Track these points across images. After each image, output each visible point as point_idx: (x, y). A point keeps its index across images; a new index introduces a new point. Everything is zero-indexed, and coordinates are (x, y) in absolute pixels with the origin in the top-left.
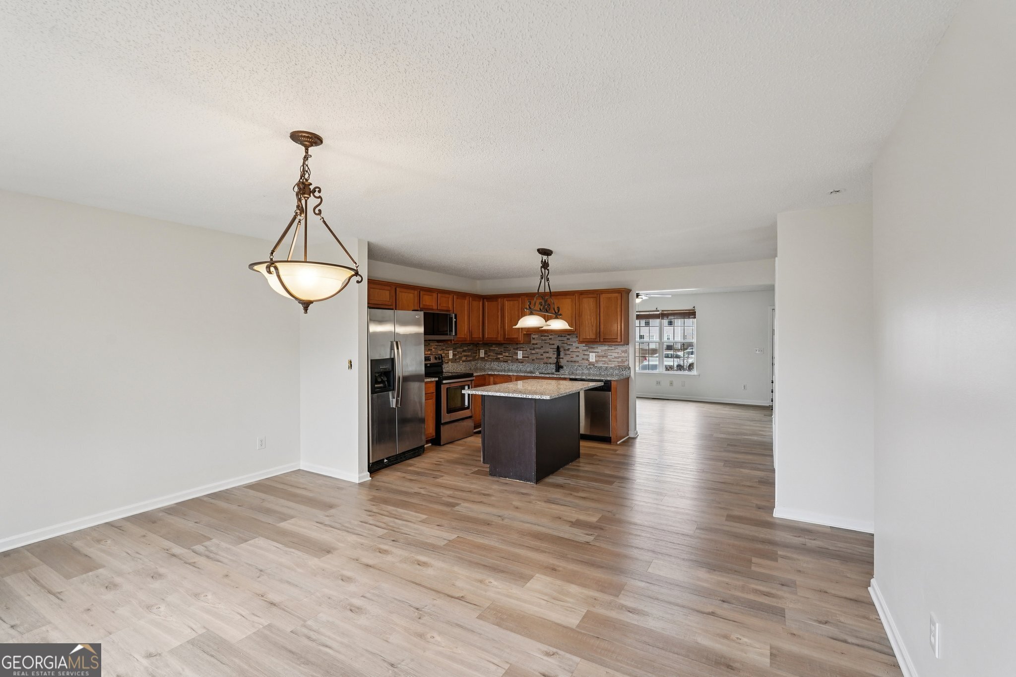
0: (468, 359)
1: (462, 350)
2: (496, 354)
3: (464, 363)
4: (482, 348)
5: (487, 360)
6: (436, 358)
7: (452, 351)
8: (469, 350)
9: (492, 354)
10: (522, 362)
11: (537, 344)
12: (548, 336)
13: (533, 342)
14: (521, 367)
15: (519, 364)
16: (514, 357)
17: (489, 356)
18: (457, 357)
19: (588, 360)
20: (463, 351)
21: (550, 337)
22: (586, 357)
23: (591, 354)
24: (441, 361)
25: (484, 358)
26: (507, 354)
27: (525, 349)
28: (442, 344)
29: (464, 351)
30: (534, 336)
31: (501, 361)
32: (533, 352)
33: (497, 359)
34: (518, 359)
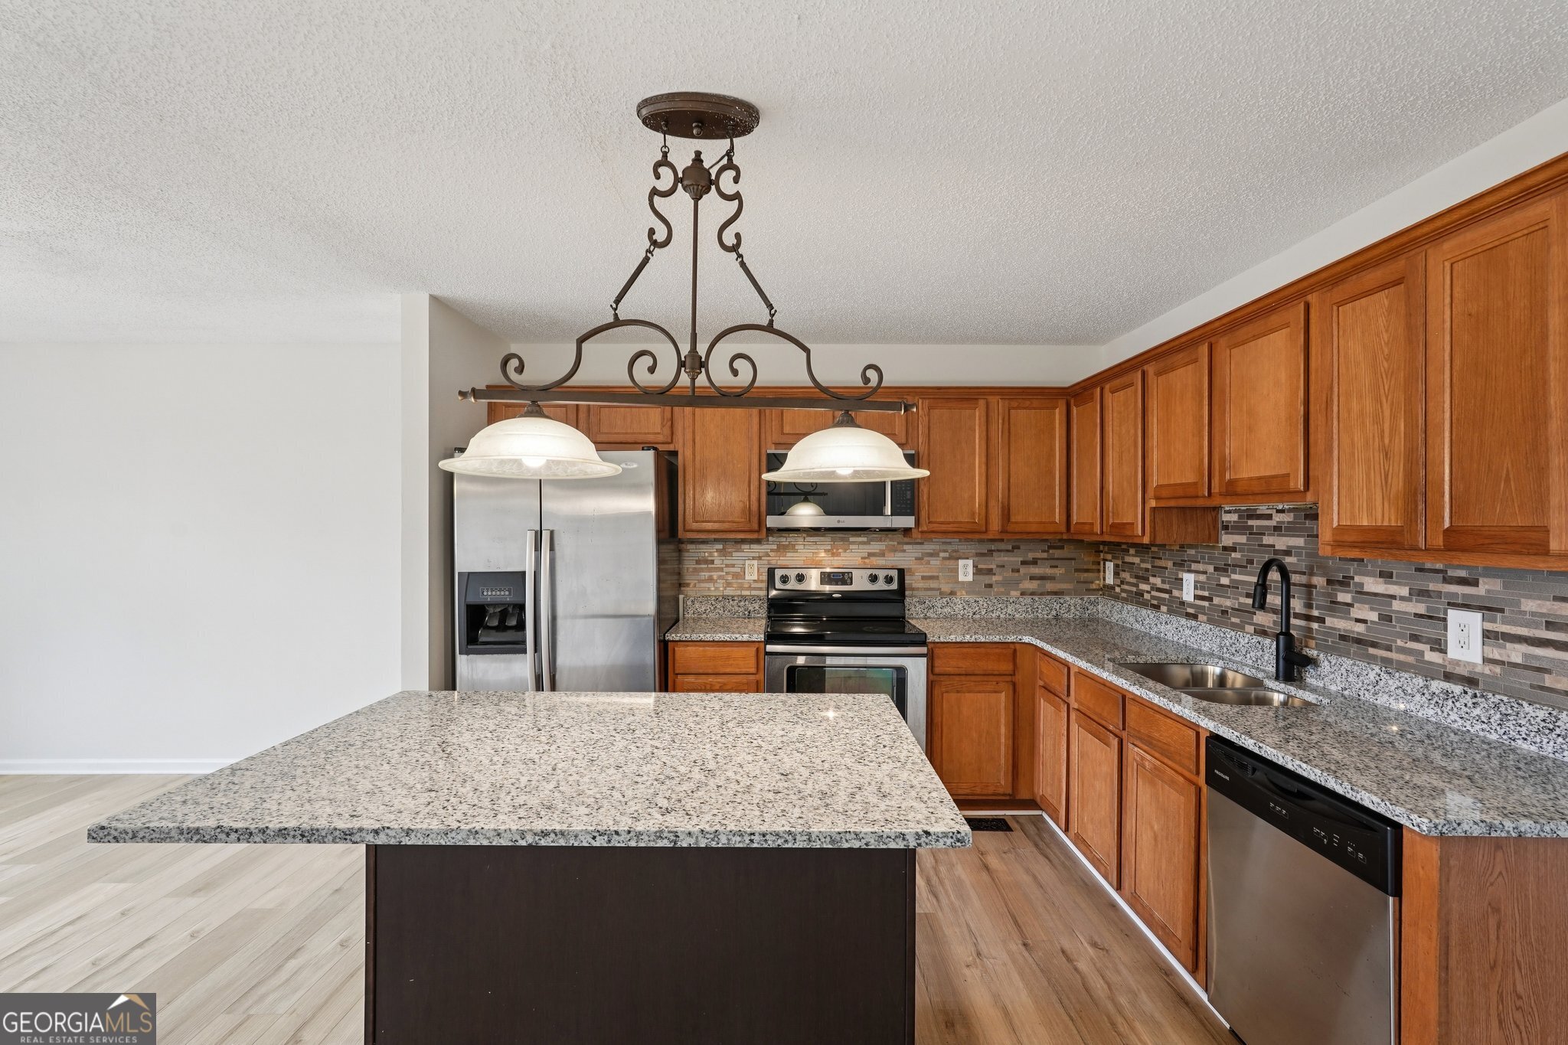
0: (1050, 586)
1: (1021, 559)
2: (1137, 577)
3: (1028, 600)
4: (1109, 557)
5: (1117, 597)
6: (874, 579)
7: (970, 562)
8: (1054, 562)
9: (1126, 576)
10: (1195, 617)
11: (1234, 549)
12: (1269, 517)
13: (1227, 540)
14: (1188, 632)
15: (1183, 621)
16: (1176, 593)
17: (1122, 582)
18: (994, 578)
19: (1439, 646)
20: (1023, 563)
21: (1278, 518)
22: (1428, 630)
23: (1454, 616)
24: (894, 586)
25: (1112, 588)
26: (1157, 581)
27: (1200, 567)
28: (865, 539)
29: (1034, 562)
30: (1226, 518)
31: (1145, 604)
32: (1225, 581)
33: (1137, 598)
34: (1183, 603)
